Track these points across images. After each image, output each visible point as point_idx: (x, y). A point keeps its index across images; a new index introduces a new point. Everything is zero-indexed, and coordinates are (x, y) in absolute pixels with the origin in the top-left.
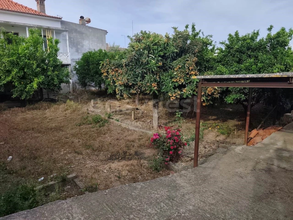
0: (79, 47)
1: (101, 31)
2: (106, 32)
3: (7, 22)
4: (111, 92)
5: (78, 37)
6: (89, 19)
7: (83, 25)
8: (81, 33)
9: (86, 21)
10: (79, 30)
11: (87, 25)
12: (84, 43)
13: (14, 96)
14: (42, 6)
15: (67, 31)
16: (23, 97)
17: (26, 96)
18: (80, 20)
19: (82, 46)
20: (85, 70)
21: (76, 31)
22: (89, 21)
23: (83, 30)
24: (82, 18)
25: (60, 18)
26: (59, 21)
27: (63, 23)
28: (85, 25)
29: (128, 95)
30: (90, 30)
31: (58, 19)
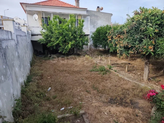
0: (95, 24)
1: (109, 14)
2: (112, 15)
3: (60, 13)
4: (112, 51)
5: (95, 19)
6: (102, 8)
7: (99, 11)
8: (97, 16)
9: (101, 9)
10: (96, 14)
11: (101, 11)
12: (98, 22)
13: (59, 51)
14: (78, 3)
15: (89, 15)
16: (64, 52)
17: (65, 52)
18: (97, 9)
19: (97, 24)
20: (97, 38)
21: (94, 15)
22: (102, 9)
23: (98, 14)
24: (98, 7)
25: (86, 9)
26: (85, 10)
27: (88, 11)
28: (100, 11)
29: (126, 55)
30: (102, 14)
31: (85, 9)
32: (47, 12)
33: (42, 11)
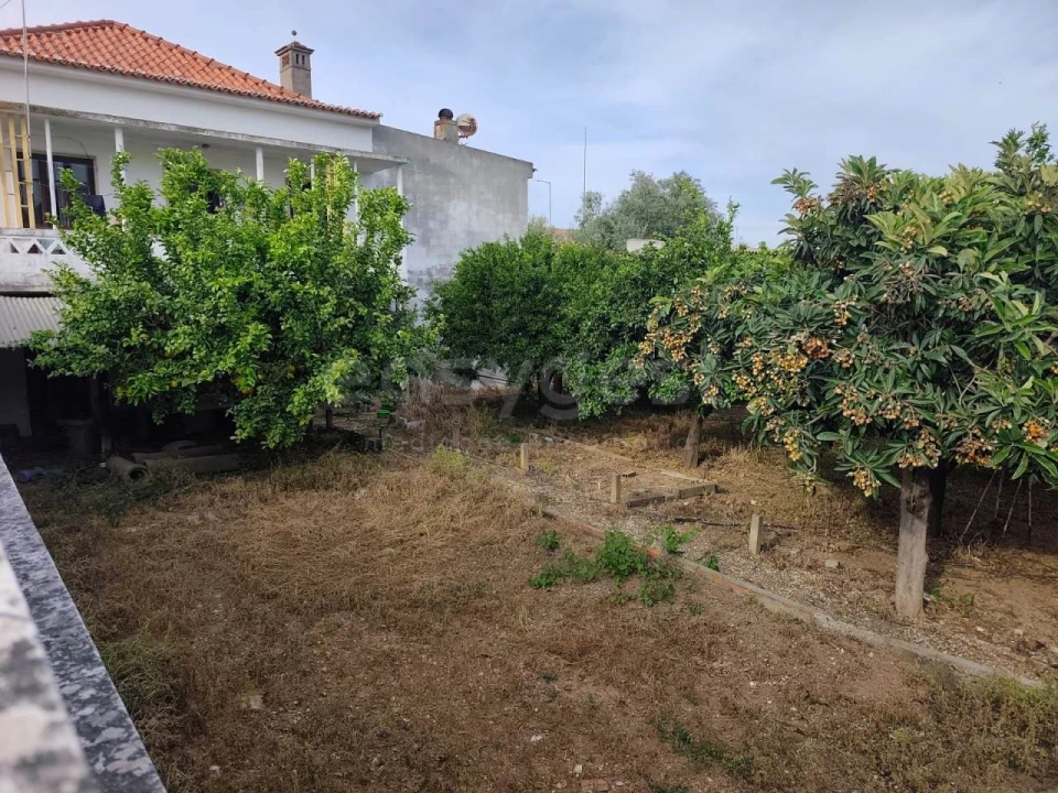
0: (432, 224)
1: (512, 165)
2: (529, 168)
3: (189, 128)
4: (597, 413)
5: (432, 187)
6: (472, 121)
7: (450, 141)
8: (441, 173)
9: (461, 128)
10: (434, 159)
11: (462, 141)
12: (451, 212)
13: (240, 435)
14: (302, 72)
15: (400, 164)
16: (272, 439)
17: (284, 435)
18: (437, 124)
19: (444, 223)
21: (425, 164)
22: (470, 128)
23: (449, 160)
24: (445, 114)
25: (374, 117)
26: (365, 127)
27: (381, 134)
28: (456, 143)
30: (476, 162)
31: (365, 120)
32: (75, 115)
33: (33, 109)
